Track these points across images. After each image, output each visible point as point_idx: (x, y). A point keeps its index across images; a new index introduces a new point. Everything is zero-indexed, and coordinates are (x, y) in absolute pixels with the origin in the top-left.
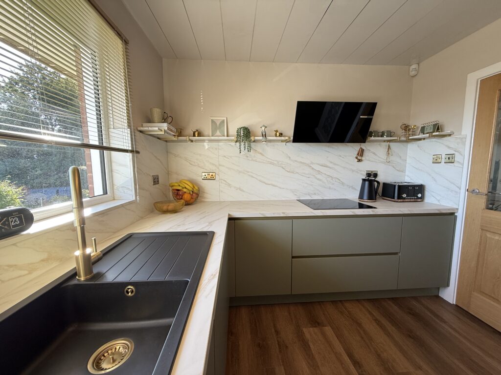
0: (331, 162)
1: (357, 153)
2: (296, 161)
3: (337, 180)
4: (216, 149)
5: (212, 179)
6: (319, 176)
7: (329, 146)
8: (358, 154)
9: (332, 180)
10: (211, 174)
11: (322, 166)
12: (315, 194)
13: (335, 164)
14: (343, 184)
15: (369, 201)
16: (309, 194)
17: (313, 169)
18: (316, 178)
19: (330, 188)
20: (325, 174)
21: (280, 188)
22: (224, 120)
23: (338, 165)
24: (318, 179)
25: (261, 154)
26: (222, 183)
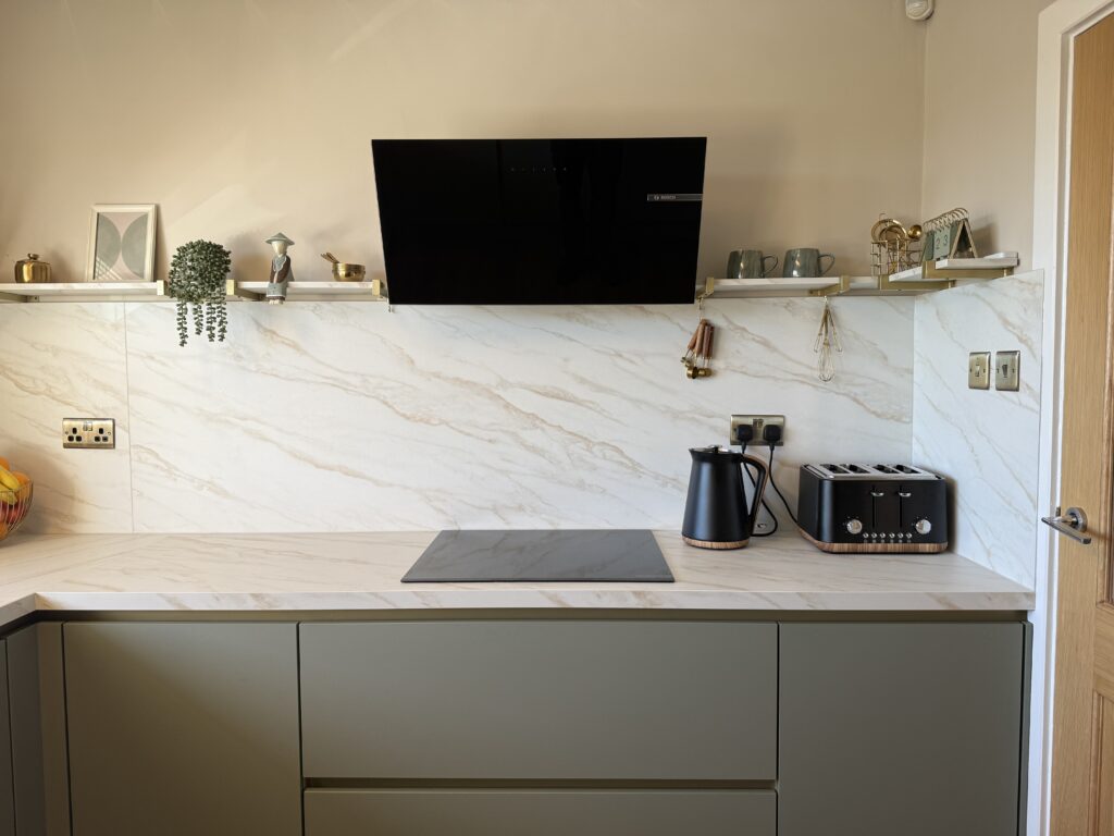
0: (583, 381)
1: (688, 341)
2: (437, 376)
3: (609, 453)
4: (116, 327)
5: (103, 441)
6: (534, 437)
7: (569, 317)
8: (692, 347)
9: (589, 450)
10: (97, 424)
11: (546, 395)
12: (521, 508)
13: (600, 389)
14: (635, 467)
15: (715, 545)
16: (495, 510)
17: (507, 406)
18: (523, 444)
19: (581, 485)
20: (560, 428)
21: (376, 483)
22: (144, 217)
23: (611, 391)
24: (533, 449)
25: (295, 346)
26: (140, 460)
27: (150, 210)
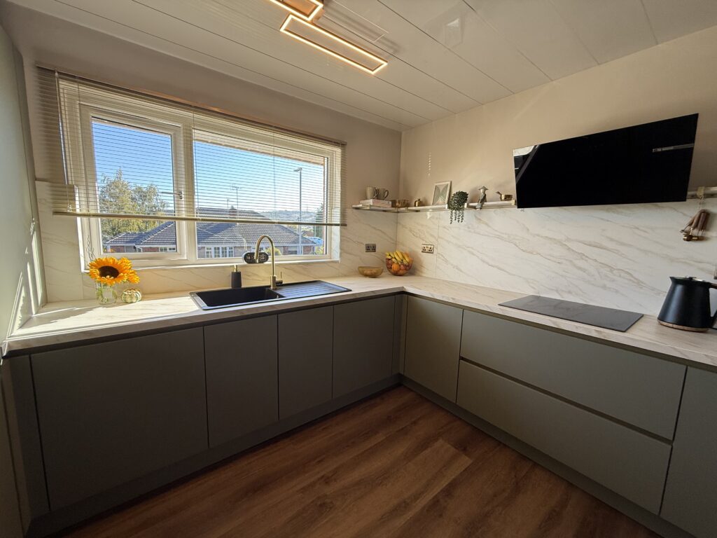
0: (612, 240)
2: (538, 235)
4: (437, 218)
5: (431, 251)
6: (580, 263)
9: (611, 271)
10: (429, 246)
11: (590, 245)
14: (639, 283)
17: (569, 249)
18: (575, 266)
20: (596, 260)
21: (509, 274)
22: (447, 185)
24: (580, 268)
25: (487, 224)
26: (440, 258)
27: (449, 183)
